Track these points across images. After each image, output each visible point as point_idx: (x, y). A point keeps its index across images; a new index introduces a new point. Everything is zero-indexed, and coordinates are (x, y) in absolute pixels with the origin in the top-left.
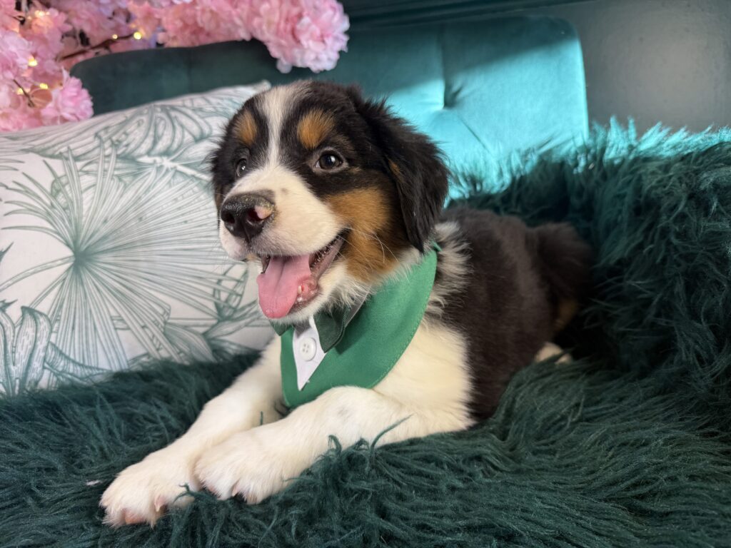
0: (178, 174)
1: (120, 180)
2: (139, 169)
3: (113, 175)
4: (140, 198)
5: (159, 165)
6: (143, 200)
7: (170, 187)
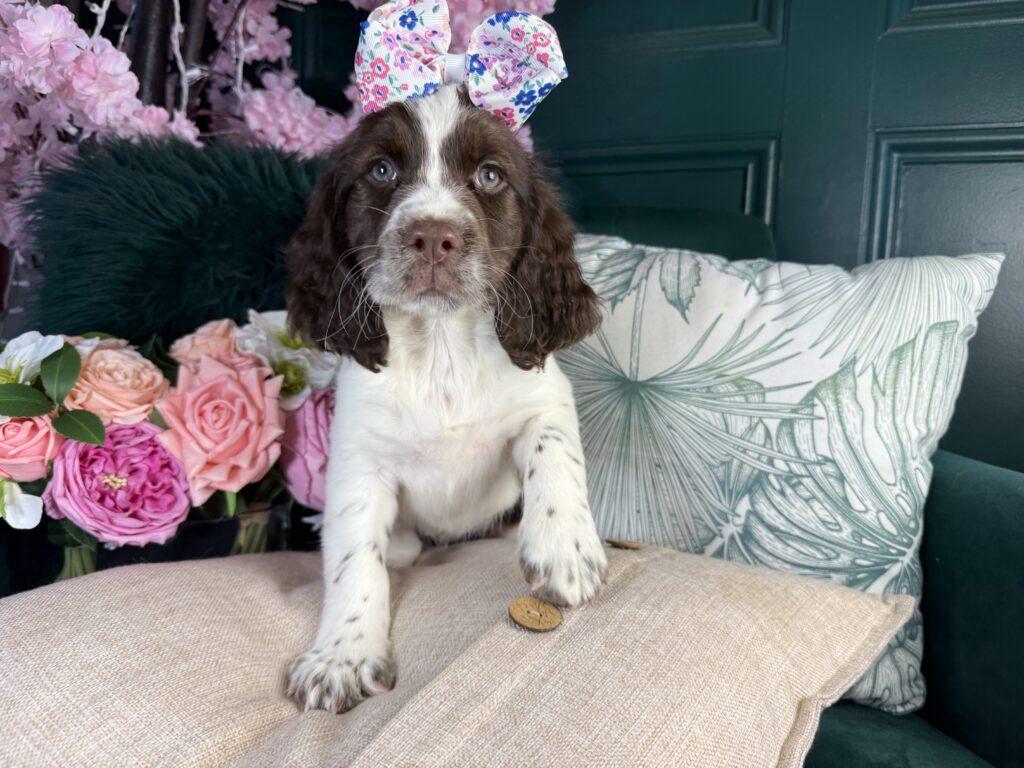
0: (711, 535)
1: (723, 463)
2: (731, 492)
3: (734, 457)
4: (688, 476)
5: (730, 517)
6: (684, 478)
7: (693, 517)
